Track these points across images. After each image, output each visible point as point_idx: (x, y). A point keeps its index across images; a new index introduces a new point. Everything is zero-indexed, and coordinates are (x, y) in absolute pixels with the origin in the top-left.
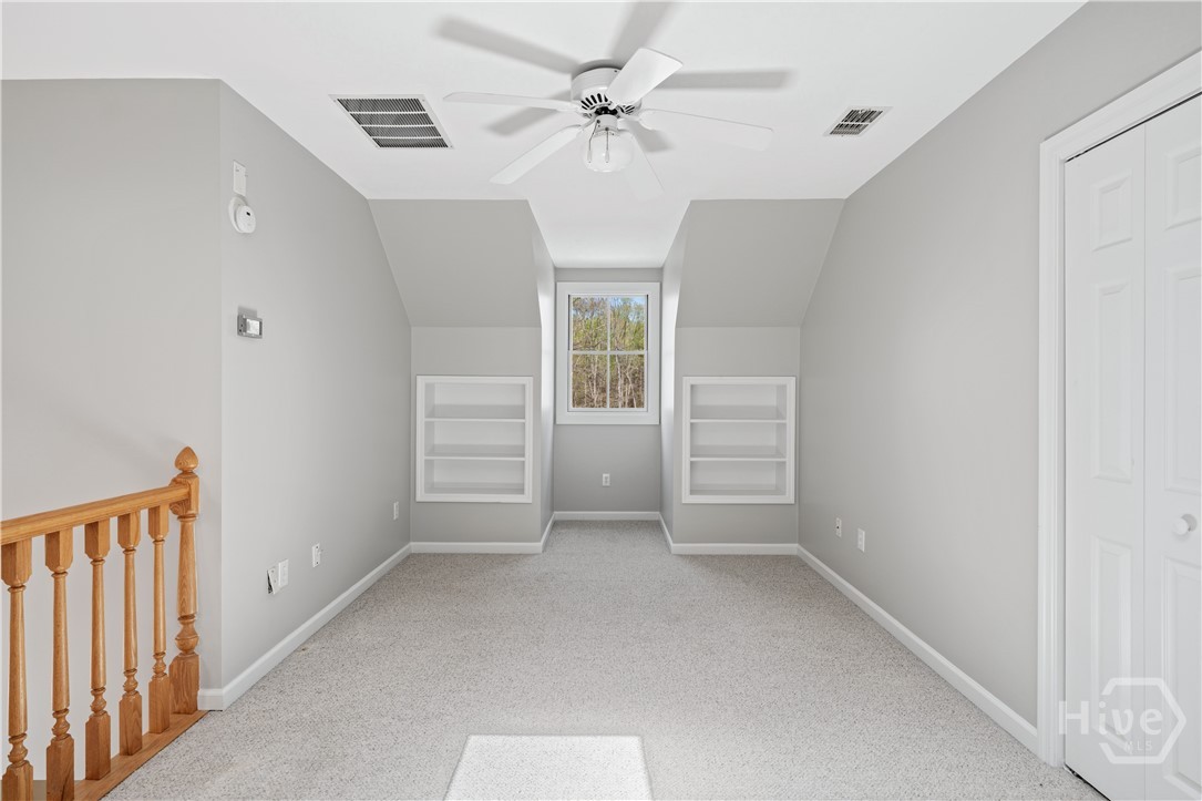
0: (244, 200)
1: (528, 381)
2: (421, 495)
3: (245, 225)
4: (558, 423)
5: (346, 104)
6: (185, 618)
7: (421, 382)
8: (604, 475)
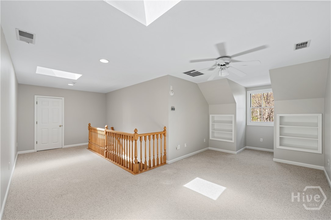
0: (172, 91)
1: (233, 116)
2: (211, 138)
3: (172, 94)
4: (247, 125)
5: (185, 73)
6: (165, 150)
7: (211, 116)
8: (261, 139)
